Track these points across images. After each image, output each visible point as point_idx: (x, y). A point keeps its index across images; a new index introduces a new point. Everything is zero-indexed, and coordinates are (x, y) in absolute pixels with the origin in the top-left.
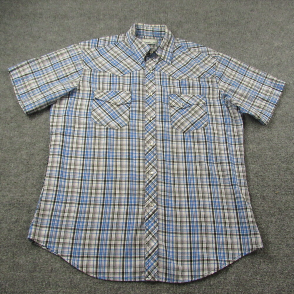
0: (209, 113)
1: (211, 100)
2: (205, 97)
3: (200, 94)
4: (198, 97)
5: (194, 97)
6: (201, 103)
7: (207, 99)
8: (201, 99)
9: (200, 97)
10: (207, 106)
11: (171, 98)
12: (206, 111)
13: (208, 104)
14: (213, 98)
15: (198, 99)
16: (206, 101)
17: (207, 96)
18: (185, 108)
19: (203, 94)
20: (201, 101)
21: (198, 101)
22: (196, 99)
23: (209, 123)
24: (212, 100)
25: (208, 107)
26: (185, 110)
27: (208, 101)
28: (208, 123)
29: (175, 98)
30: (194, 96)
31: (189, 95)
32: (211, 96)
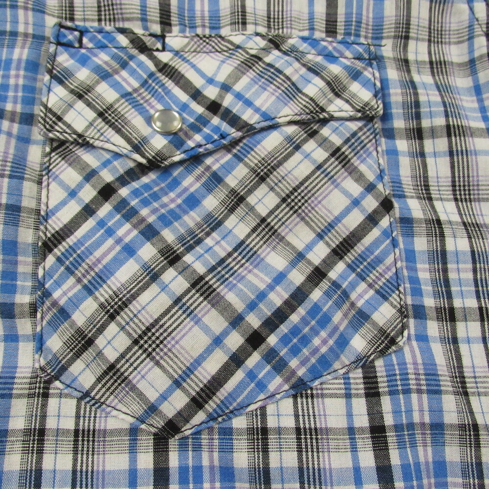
0: (416, 208)
1: (423, 78)
2: (375, 60)
3: (331, 30)
4: (313, 57)
5: (273, 57)
6: (337, 107)
7: (393, 74)
8: (335, 69)
9: (330, 57)
10: (390, 134)
11: (64, 59)
12: (383, 189)
13: (399, 123)
14: (437, 66)
15: (314, 70)
16: (381, 92)
17: (388, 49)
18: (195, 159)
19: (354, 28)
20: (336, 89)
21: (314, 87)
22: (293, 70)
23: (419, 312)
24: (428, 79)
25: (402, 145)
26: (191, 182)
27: (396, 95)
28: (403, 312)
29: (103, 58)
30: (276, 43)
31: (237, 39)
32: (418, 51)
